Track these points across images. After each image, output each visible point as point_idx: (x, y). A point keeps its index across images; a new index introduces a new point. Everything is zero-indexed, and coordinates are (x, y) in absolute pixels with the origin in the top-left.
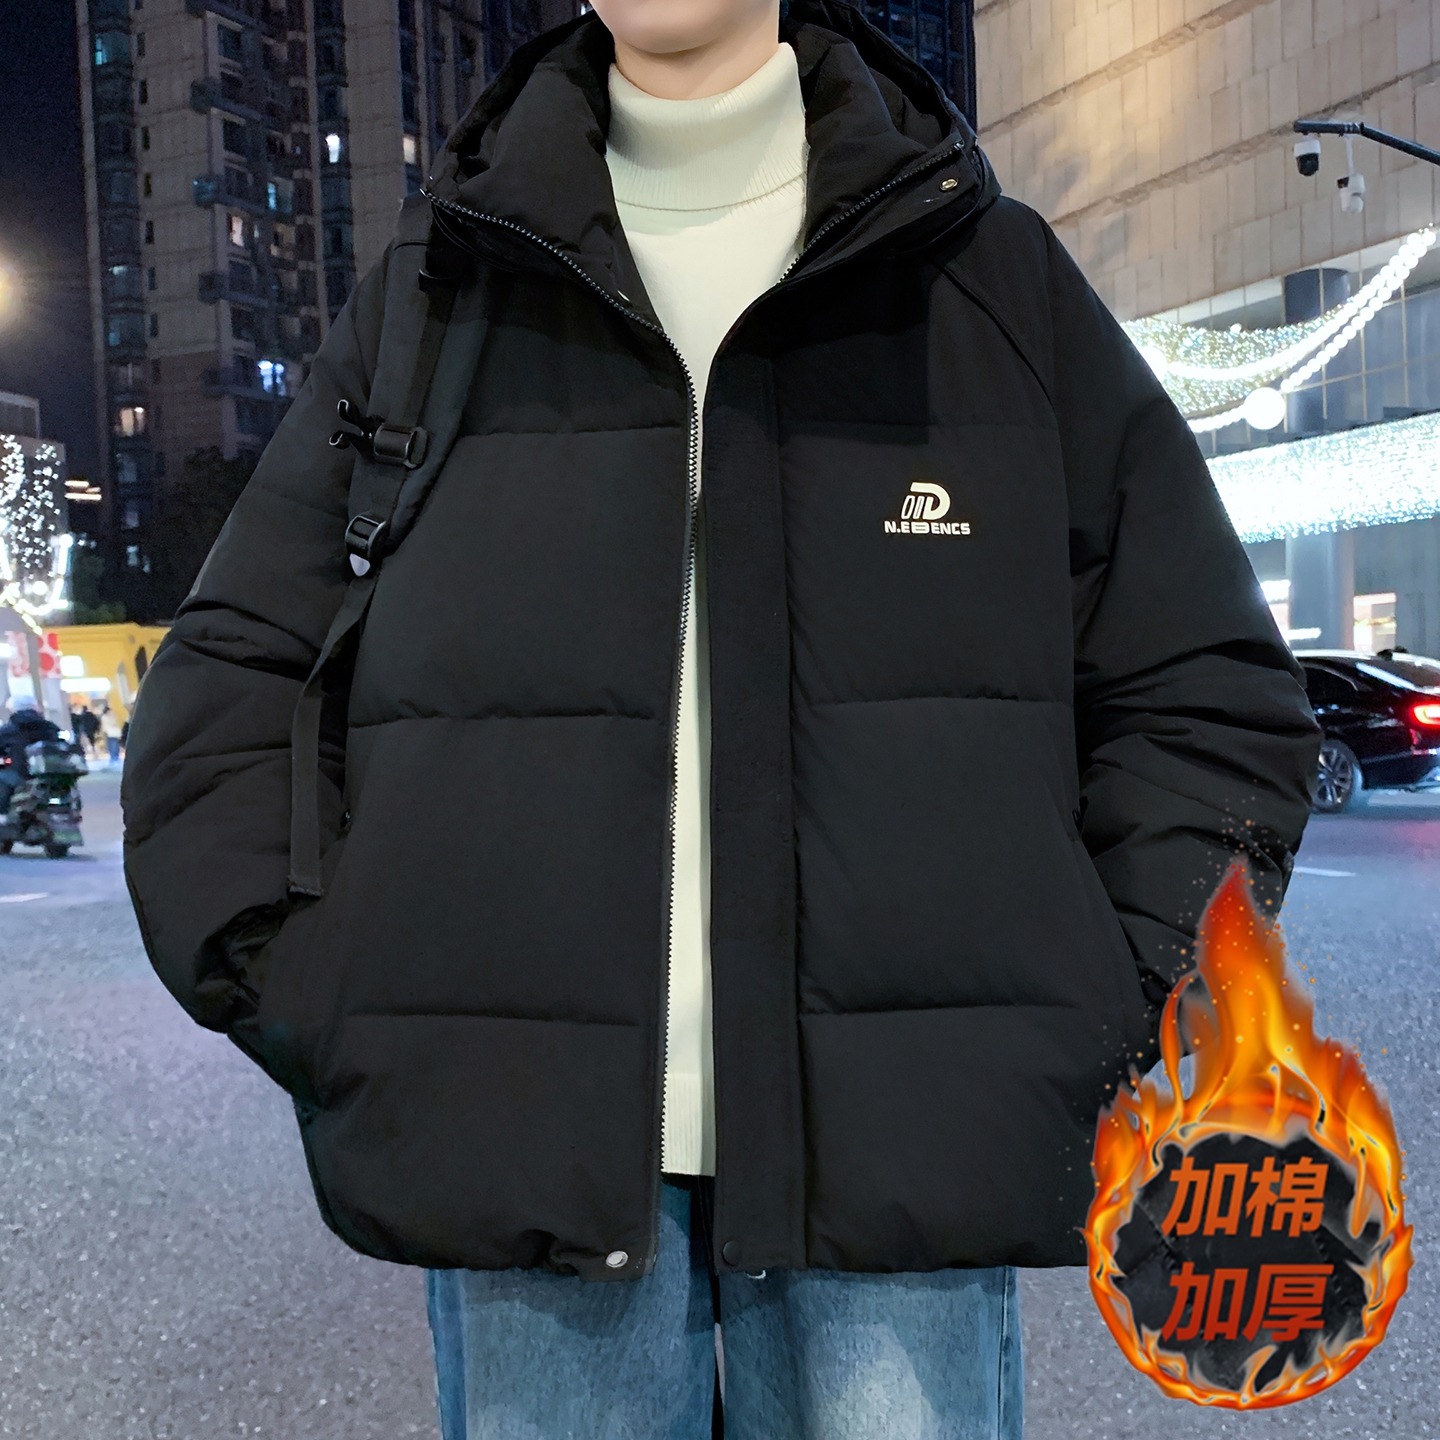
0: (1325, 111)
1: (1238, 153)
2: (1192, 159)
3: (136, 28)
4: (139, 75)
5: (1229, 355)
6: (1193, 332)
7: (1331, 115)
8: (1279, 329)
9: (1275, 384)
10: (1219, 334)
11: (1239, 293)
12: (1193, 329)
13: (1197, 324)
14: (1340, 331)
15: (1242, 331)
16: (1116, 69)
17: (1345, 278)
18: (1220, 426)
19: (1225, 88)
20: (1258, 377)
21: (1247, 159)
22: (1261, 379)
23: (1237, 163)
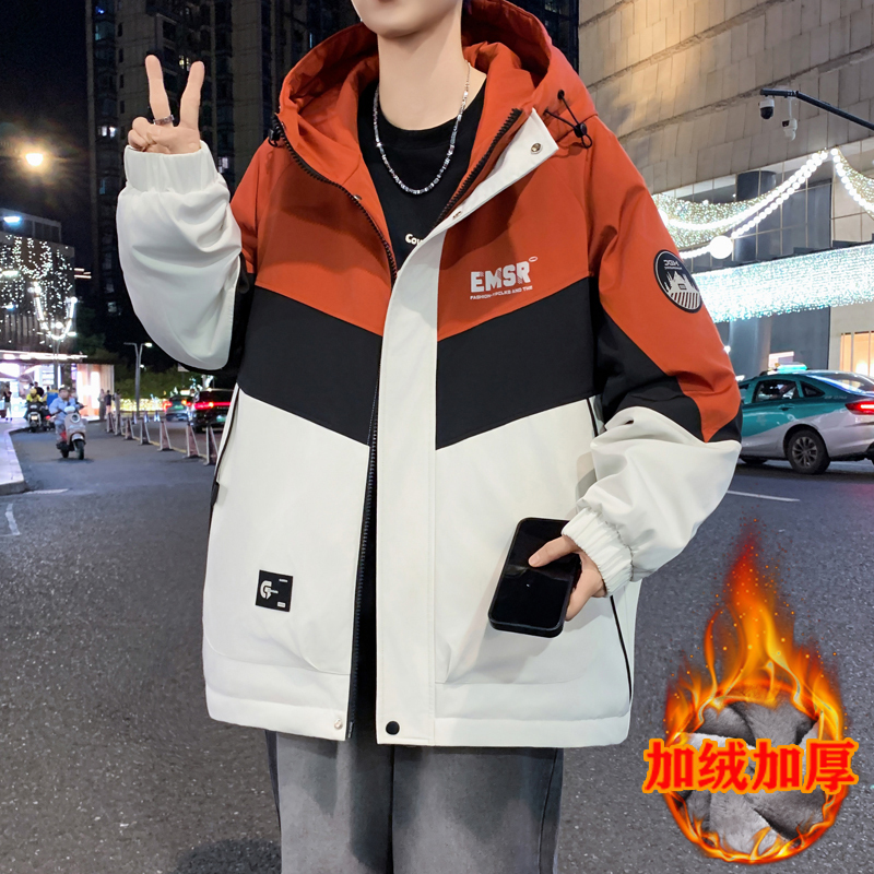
0: (770, 85)
1: (719, 105)
2: (693, 106)
3: (118, 21)
4: (119, 46)
5: (702, 217)
6: (683, 203)
9: (728, 234)
10: (697, 205)
11: (710, 182)
12: (683, 201)
13: (686, 199)
14: (768, 205)
15: (710, 204)
16: (656, 58)
17: (774, 176)
18: (696, 256)
19: (715, 71)
21: (724, 110)
22: (721, 230)
23: (719, 111)
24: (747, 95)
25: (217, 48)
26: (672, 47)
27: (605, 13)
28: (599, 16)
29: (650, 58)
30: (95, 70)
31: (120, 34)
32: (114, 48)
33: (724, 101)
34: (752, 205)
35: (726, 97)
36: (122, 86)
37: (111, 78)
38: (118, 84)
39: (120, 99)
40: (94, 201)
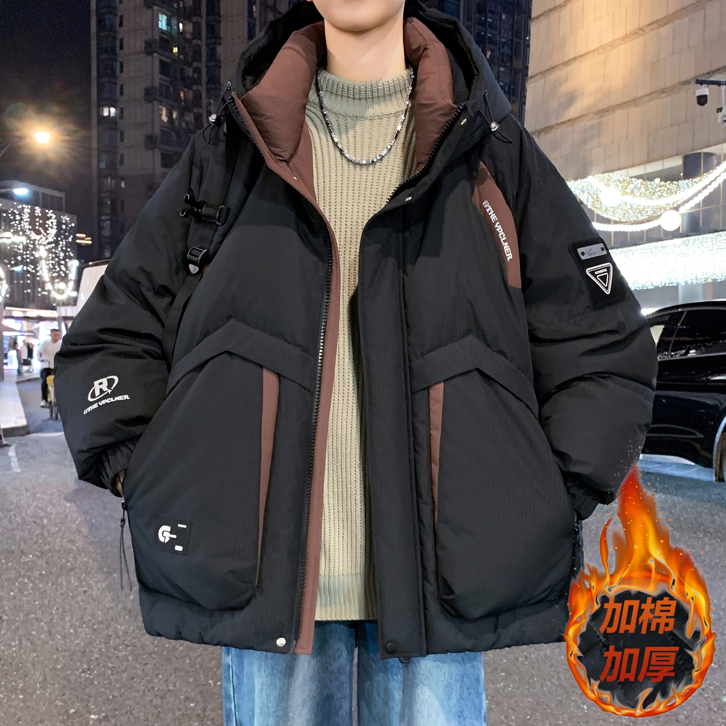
0: (708, 73)
1: (663, 92)
2: (640, 95)
3: (119, 13)
4: (120, 36)
5: (654, 194)
6: (635, 181)
7: (711, 76)
8: (680, 181)
9: (677, 209)
10: (649, 183)
11: (660, 163)
12: (636, 179)
13: (638, 177)
14: (710, 184)
15: (661, 181)
16: (603, 49)
17: (714, 157)
18: (648, 228)
19: (658, 61)
20: (668, 204)
21: (668, 96)
22: (670, 206)
23: (662, 98)
24: (687, 82)
25: (207, 38)
26: (618, 39)
27: (556, 8)
28: (550, 10)
29: (597, 49)
30: (98, 57)
31: (121, 24)
32: (114, 38)
33: (668, 88)
34: (696, 182)
35: (668, 85)
36: (122, 71)
37: (112, 64)
38: (118, 70)
39: (120, 82)
40: (95, 174)
